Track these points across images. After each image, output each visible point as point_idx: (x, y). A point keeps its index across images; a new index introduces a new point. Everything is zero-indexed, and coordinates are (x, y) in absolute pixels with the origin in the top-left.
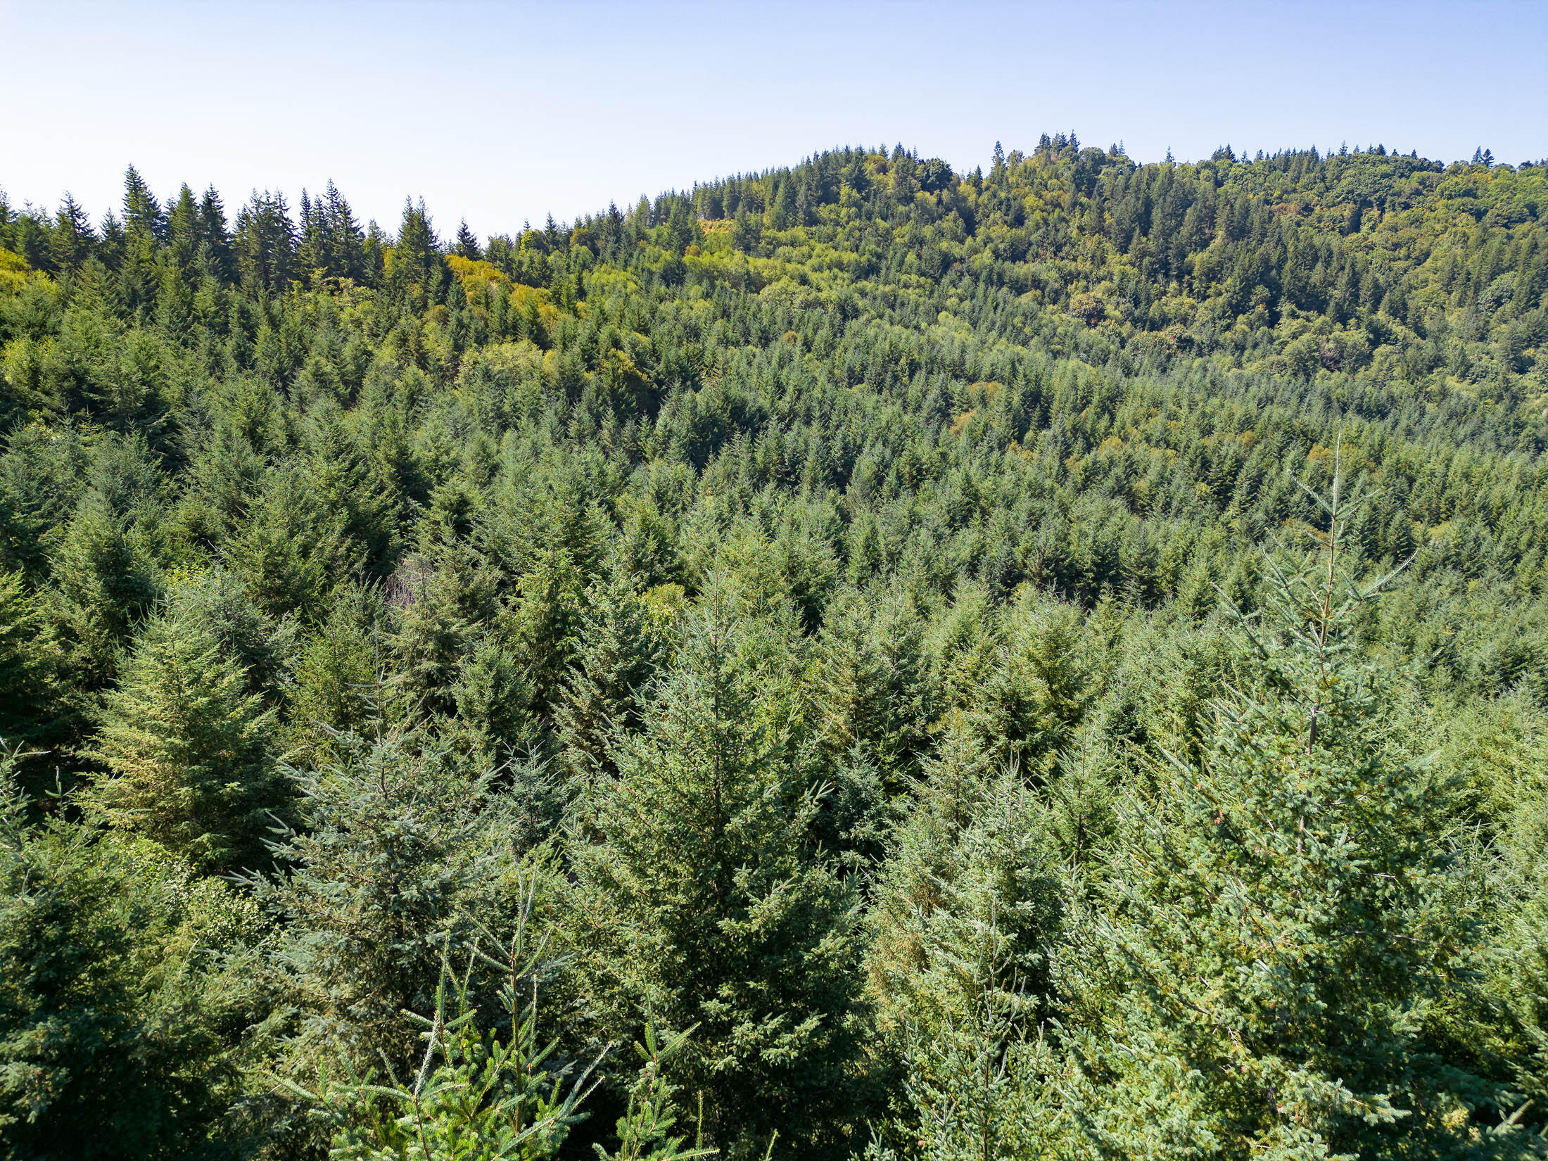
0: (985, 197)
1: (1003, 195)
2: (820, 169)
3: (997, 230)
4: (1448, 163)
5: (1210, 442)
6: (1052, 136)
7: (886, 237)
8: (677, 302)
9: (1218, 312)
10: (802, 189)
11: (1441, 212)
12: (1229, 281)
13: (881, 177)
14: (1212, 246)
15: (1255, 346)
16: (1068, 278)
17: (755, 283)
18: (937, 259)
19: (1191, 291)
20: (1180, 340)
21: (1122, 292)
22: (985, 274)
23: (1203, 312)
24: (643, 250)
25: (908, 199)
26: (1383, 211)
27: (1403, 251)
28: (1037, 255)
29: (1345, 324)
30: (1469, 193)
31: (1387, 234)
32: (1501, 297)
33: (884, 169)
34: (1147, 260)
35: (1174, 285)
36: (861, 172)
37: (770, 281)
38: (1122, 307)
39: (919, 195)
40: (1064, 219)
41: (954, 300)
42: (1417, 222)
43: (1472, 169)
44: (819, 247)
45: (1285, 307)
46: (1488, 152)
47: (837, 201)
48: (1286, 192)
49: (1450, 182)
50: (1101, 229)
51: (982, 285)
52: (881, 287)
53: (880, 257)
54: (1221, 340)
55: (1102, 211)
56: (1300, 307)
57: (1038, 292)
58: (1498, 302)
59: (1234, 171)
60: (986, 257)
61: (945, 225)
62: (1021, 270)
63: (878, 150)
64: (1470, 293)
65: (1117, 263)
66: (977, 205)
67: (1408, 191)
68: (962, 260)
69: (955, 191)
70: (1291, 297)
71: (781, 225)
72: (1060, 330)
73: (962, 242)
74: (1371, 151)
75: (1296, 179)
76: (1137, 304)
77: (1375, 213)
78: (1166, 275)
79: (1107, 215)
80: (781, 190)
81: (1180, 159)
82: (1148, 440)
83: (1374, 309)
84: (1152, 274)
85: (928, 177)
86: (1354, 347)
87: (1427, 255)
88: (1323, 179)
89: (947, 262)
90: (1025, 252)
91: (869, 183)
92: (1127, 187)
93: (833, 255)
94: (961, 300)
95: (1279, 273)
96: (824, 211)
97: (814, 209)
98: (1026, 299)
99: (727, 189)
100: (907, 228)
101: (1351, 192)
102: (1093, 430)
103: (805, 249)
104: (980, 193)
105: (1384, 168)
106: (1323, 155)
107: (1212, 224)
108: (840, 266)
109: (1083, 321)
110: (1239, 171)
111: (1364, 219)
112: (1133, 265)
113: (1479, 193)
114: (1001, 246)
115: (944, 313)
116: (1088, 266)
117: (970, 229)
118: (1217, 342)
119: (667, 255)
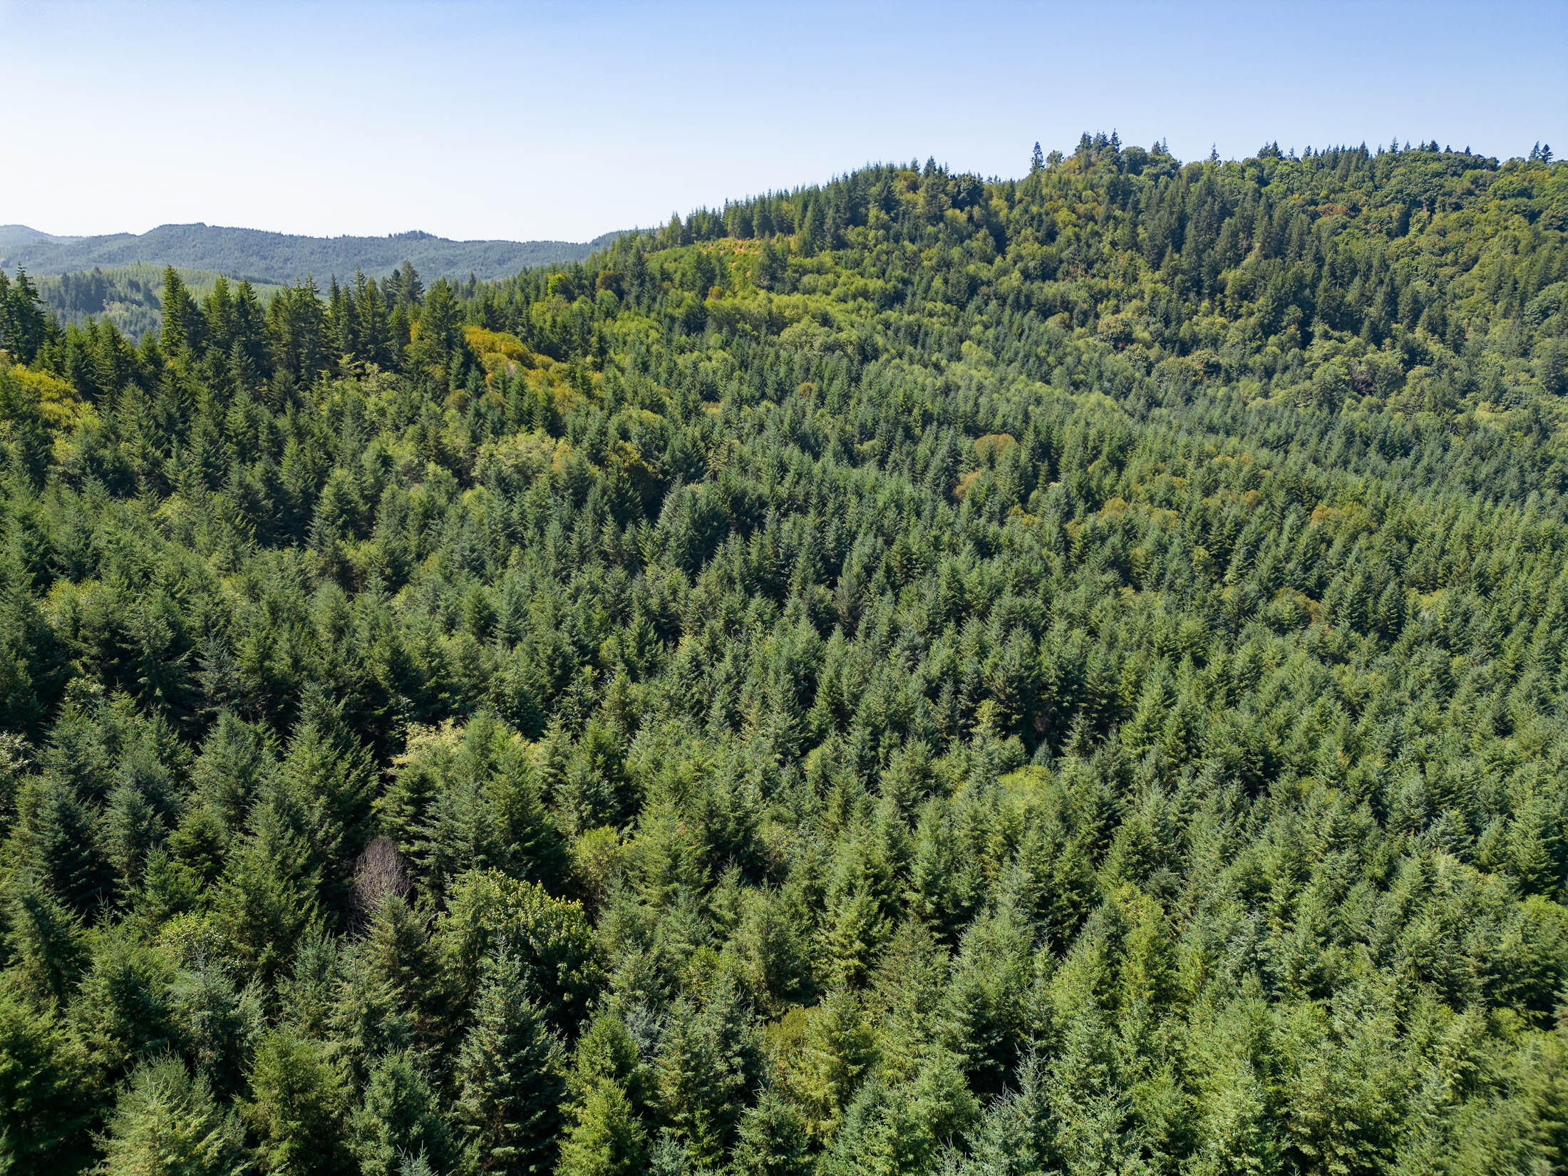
0: (1016, 212)
1: (1034, 209)
2: (849, 191)
3: (1027, 247)
4: (1503, 160)
5: (1213, 502)
6: (1093, 135)
7: (912, 262)
8: (696, 353)
9: (1249, 333)
10: (830, 213)
11: (1492, 214)
12: (1261, 301)
13: (910, 196)
14: (1244, 263)
15: (1286, 368)
16: (1098, 297)
17: (776, 324)
18: (964, 286)
19: (1223, 310)
20: (1207, 364)
21: (1152, 311)
22: (1011, 297)
23: (1234, 332)
24: (666, 293)
25: (937, 218)
26: (1432, 211)
27: (1450, 257)
28: (1068, 273)
29: (1379, 344)
30: (1525, 193)
31: (1435, 238)
32: (1548, 308)
33: (914, 187)
34: (1178, 278)
35: (1206, 304)
36: (890, 192)
37: (792, 321)
38: (1152, 328)
39: (949, 213)
40: (1097, 234)
41: (979, 328)
42: (1467, 224)
43: (1529, 165)
44: (845, 273)
45: (1318, 328)
46: (1546, 148)
47: (865, 223)
48: (1334, 191)
49: (1503, 182)
50: (1134, 245)
51: (1008, 311)
52: (906, 317)
53: (906, 282)
54: (1250, 363)
55: (1136, 226)
56: (1334, 327)
57: (1066, 315)
58: (1545, 313)
59: (1281, 169)
60: (1015, 278)
61: (975, 244)
62: (1051, 289)
63: (909, 166)
64: (1516, 303)
65: (1148, 281)
66: (1009, 221)
67: (1459, 191)
68: (989, 283)
69: (986, 207)
70: (1325, 317)
71: (808, 251)
72: (1085, 358)
73: (991, 262)
74: (1422, 148)
75: (1344, 178)
76: (1167, 323)
77: (1424, 214)
78: (1199, 293)
79: (1140, 229)
80: (809, 214)
81: (1224, 157)
82: (1151, 499)
83: (1411, 328)
84: (1184, 293)
85: (959, 192)
86: (1386, 371)
87: (1476, 260)
88: (1372, 178)
89: (974, 286)
90: (1056, 270)
91: (898, 202)
92: (1162, 200)
93: (860, 282)
94: (986, 327)
95: (1313, 293)
96: (852, 234)
97: (842, 231)
98: (1053, 323)
99: (757, 210)
100: (934, 251)
101: (1401, 191)
102: (1099, 487)
103: (830, 277)
104: (1011, 208)
105: (1435, 166)
106: (1373, 153)
107: (1250, 235)
108: (865, 294)
109: (1110, 345)
110: (1286, 169)
111: (1412, 220)
112: (1164, 282)
113: (1535, 192)
114: (1031, 264)
115: (967, 343)
116: (1119, 284)
117: (1001, 248)
118: (1246, 366)
119: (689, 297)
